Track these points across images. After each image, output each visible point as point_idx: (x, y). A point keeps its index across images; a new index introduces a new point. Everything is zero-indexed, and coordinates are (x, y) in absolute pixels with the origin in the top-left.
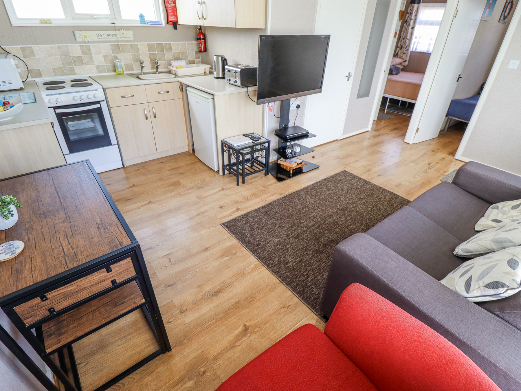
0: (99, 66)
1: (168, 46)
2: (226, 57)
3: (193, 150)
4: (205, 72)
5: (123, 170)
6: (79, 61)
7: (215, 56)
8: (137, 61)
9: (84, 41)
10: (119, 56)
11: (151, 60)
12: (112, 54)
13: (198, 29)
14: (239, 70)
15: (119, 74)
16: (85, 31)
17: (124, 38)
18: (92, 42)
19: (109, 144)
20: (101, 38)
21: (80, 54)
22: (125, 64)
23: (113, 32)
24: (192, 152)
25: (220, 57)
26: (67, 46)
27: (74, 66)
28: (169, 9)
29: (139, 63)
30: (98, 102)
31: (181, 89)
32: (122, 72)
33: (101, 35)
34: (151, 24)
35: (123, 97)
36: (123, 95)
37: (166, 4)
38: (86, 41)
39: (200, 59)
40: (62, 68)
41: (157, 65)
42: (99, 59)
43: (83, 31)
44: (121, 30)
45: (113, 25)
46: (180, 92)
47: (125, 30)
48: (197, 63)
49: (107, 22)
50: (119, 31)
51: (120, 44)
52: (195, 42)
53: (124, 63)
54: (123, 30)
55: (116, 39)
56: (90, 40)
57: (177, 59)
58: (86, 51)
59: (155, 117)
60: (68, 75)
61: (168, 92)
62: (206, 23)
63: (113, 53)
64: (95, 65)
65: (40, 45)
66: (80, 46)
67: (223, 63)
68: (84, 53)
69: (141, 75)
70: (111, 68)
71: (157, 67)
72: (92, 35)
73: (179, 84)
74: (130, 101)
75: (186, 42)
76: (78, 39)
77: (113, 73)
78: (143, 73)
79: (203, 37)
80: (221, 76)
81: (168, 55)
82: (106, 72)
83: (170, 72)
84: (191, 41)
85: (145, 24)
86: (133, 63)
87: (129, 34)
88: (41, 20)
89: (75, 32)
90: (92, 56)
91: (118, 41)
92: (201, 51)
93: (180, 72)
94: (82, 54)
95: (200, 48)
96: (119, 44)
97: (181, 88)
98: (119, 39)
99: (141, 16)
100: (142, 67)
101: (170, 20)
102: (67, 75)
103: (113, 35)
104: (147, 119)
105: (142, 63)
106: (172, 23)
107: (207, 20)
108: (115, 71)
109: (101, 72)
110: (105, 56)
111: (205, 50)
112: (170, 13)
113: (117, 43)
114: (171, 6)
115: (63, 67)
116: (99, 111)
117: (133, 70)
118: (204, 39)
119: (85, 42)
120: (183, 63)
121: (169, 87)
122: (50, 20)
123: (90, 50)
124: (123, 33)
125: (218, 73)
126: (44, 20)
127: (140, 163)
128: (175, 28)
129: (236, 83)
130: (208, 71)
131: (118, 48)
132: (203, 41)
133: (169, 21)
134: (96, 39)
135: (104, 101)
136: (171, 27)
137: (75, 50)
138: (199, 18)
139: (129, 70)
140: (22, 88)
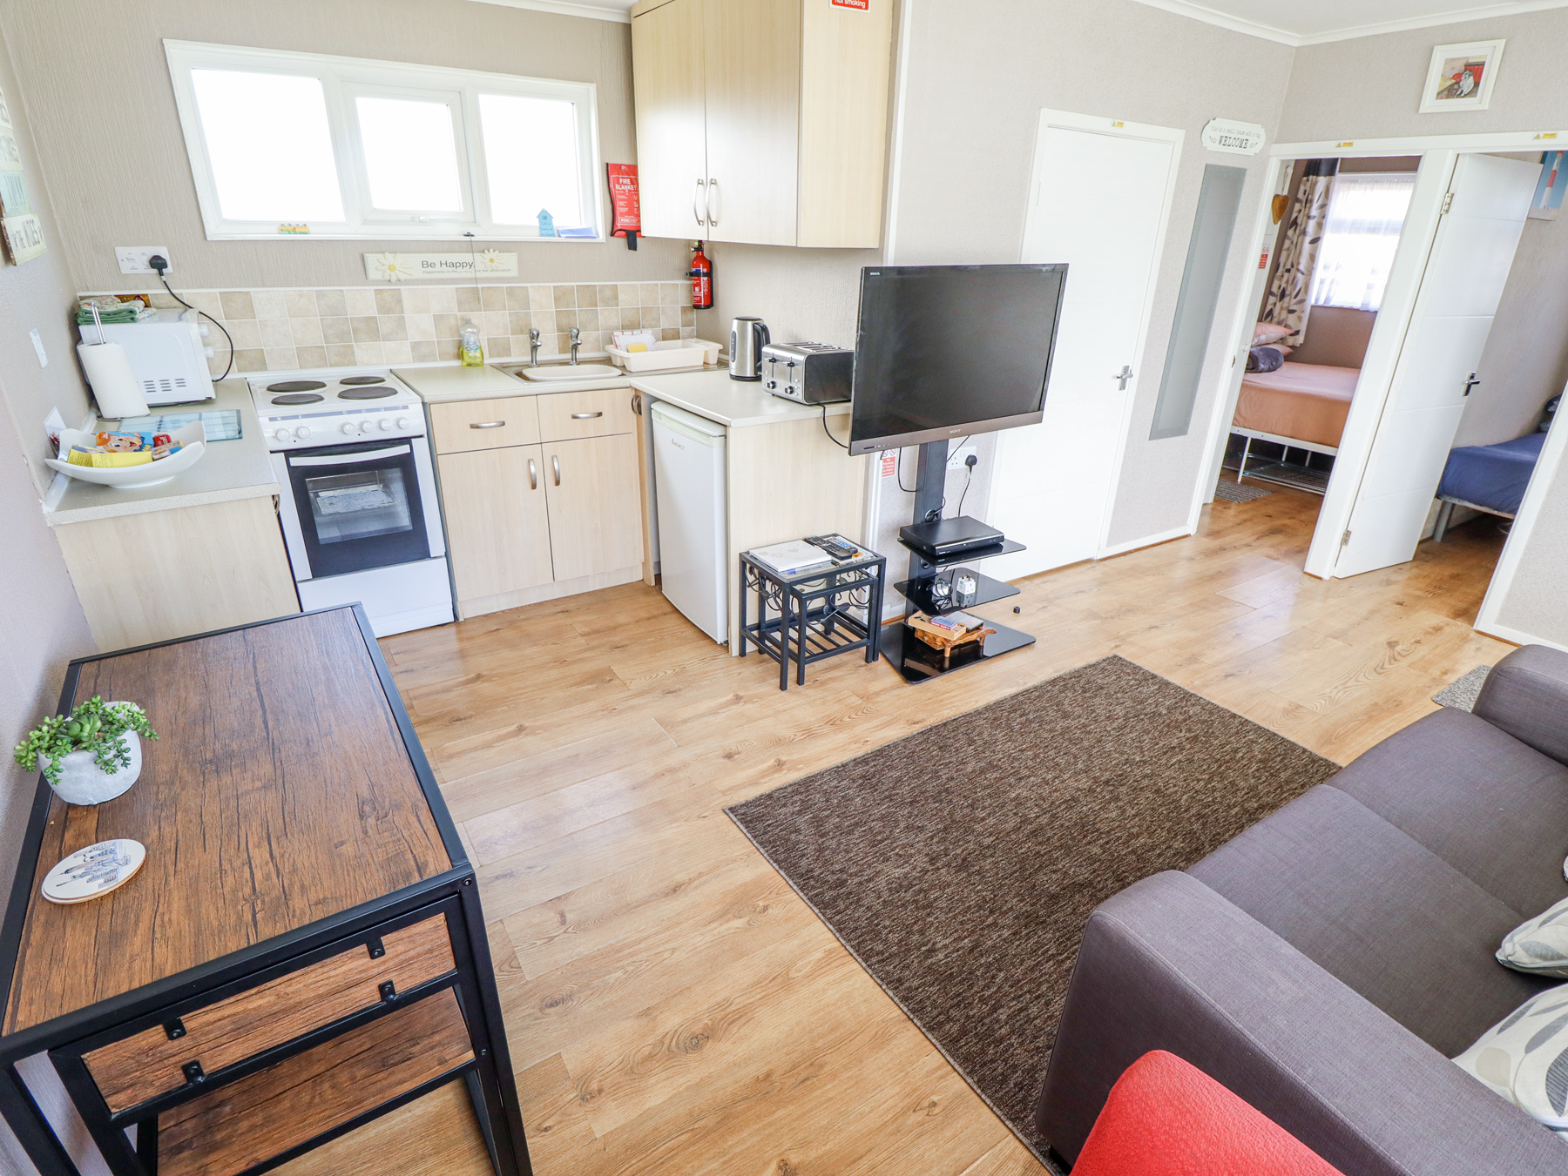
0: (420, 342)
1: (608, 293)
2: (766, 323)
3: (658, 577)
4: (704, 363)
5: (453, 629)
6: (370, 329)
7: (737, 319)
8: (522, 332)
9: (388, 278)
10: (475, 317)
11: (560, 329)
12: (458, 314)
13: (693, 249)
14: (802, 358)
15: (469, 365)
16: (393, 255)
17: (492, 270)
18: (407, 282)
19: (425, 554)
20: (432, 272)
21: (373, 311)
22: (488, 339)
23: (467, 257)
24: (653, 584)
25: (750, 324)
26: (342, 291)
27: (354, 343)
28: (620, 197)
29: (526, 337)
30: (406, 440)
31: (636, 408)
32: (478, 361)
33: (432, 265)
34: (567, 237)
35: (473, 427)
36: (475, 422)
37: (612, 186)
38: (393, 279)
39: (695, 327)
40: (323, 347)
41: (574, 343)
42: (420, 325)
43: (387, 254)
44: (486, 251)
45: (468, 238)
46: (633, 416)
47: (497, 252)
48: (684, 338)
49: (453, 233)
50: (483, 254)
51: (482, 288)
52: (684, 283)
53: (486, 337)
54: (491, 250)
55: (473, 275)
56: (402, 277)
57: (631, 326)
58: (391, 303)
59: (558, 483)
60: (337, 365)
61: (600, 414)
62: (716, 235)
63: (459, 311)
64: (409, 341)
65: (271, 287)
66: (376, 290)
67: (756, 339)
68: (384, 309)
69: (530, 367)
70: (452, 350)
71: (575, 347)
72: (409, 265)
73: (632, 394)
74: (494, 438)
75: (659, 282)
76: (373, 274)
77: (456, 363)
78: (534, 363)
79: (705, 270)
80: (749, 373)
81: (607, 316)
82: (436, 360)
83: (608, 361)
84: (673, 279)
85: (553, 235)
86: (510, 336)
87: (508, 264)
88: (283, 225)
89: (366, 255)
90: (403, 317)
91: (476, 280)
92: (697, 307)
93: (636, 361)
94: (379, 312)
95: (696, 299)
96: (480, 286)
97: (635, 404)
98: (479, 275)
99: (545, 217)
100: (535, 348)
101: (619, 225)
102: (331, 366)
103: (465, 265)
104: (534, 487)
105: (534, 336)
106: (624, 233)
107: (718, 225)
108: (460, 356)
109: (423, 358)
110: (438, 319)
111: (710, 302)
112: (621, 209)
113: (474, 286)
114: (624, 191)
115: (325, 345)
116: (406, 464)
117: (509, 355)
118: (709, 274)
119: (390, 281)
120: (646, 336)
121: (601, 402)
122: (305, 225)
123: (400, 301)
124: (491, 260)
125: (742, 366)
126: (290, 225)
127: (503, 611)
128: (632, 246)
129: (791, 392)
130: (713, 360)
131: (474, 297)
132: (706, 279)
133: (615, 229)
134: (418, 273)
135: (421, 436)
136: (621, 242)
137: (361, 301)
138: (699, 222)
139: (499, 355)
140: (210, 398)
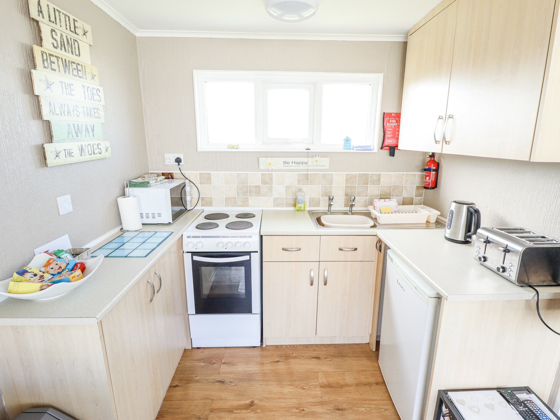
0: (277, 198)
1: (375, 178)
4: (427, 222)
6: (257, 191)
7: (455, 202)
8: (326, 195)
9: (268, 169)
10: (305, 188)
11: (346, 195)
12: (297, 185)
13: (428, 156)
14: (520, 249)
15: (298, 210)
16: (271, 158)
17: (316, 166)
18: (276, 171)
20: (288, 166)
21: (259, 183)
22: (310, 198)
23: (305, 160)
24: (374, 350)
25: (465, 207)
26: (247, 174)
27: (249, 197)
28: (389, 129)
29: (327, 198)
30: (248, 253)
31: (378, 248)
32: (302, 209)
33: (288, 163)
34: (356, 150)
35: (283, 249)
36: (285, 247)
37: (385, 124)
38: (270, 169)
39: (423, 197)
40: (236, 198)
41: (351, 204)
42: (279, 190)
43: (268, 158)
44: (314, 157)
45: (307, 151)
46: (376, 252)
47: (320, 157)
48: (416, 204)
49: (301, 148)
50: (313, 158)
51: (310, 174)
52: (419, 173)
53: (309, 197)
54: (317, 156)
55: (306, 168)
56: (274, 168)
57: (385, 196)
58: (267, 181)
59: (325, 284)
60: (240, 206)
61: (356, 249)
62: (447, 150)
63: (298, 185)
64: (273, 197)
65: (220, 171)
66: (262, 174)
67: (469, 217)
68: (264, 182)
69: (327, 214)
70: (292, 202)
71: (352, 206)
72: (278, 163)
73: (375, 240)
74: (293, 256)
75: (405, 173)
76: (262, 167)
77: (292, 209)
78: (329, 212)
79: (434, 168)
80: (461, 238)
81: (373, 190)
82: (284, 207)
83: (368, 214)
84: (414, 172)
85: (350, 149)
86: (320, 197)
87: (325, 162)
88: (229, 145)
89: (260, 158)
90: (272, 186)
91: (308, 170)
92: (426, 188)
93: (383, 219)
94: (262, 183)
95: (426, 183)
96: (309, 173)
97: (378, 245)
98: (309, 168)
99: (347, 140)
100: (330, 205)
101: (386, 144)
102: (238, 206)
103: (303, 163)
104: (312, 284)
105: (331, 199)
106: (388, 148)
107: (451, 144)
108: (295, 205)
109: (278, 205)
110: (287, 188)
111: (435, 185)
112: (389, 134)
113: (307, 173)
114: (392, 126)
115: (237, 197)
116: (247, 265)
117: (319, 206)
118: (437, 170)
119: (268, 170)
120: (392, 203)
121: (358, 242)
122: (238, 145)
123: (271, 179)
124: (316, 161)
125: (455, 233)
126: (232, 145)
127: (286, 346)
128: (392, 154)
129: (504, 271)
130: (433, 220)
131: (306, 178)
132: (434, 173)
133: (384, 146)
134: (281, 166)
135: (257, 252)
136: (386, 152)
137: (255, 179)
138: (436, 142)
139: (314, 206)
140: (170, 223)
